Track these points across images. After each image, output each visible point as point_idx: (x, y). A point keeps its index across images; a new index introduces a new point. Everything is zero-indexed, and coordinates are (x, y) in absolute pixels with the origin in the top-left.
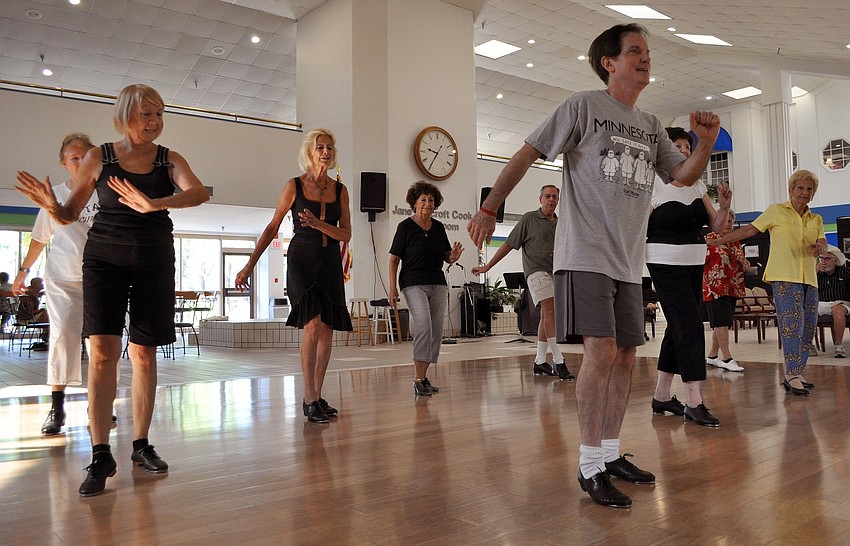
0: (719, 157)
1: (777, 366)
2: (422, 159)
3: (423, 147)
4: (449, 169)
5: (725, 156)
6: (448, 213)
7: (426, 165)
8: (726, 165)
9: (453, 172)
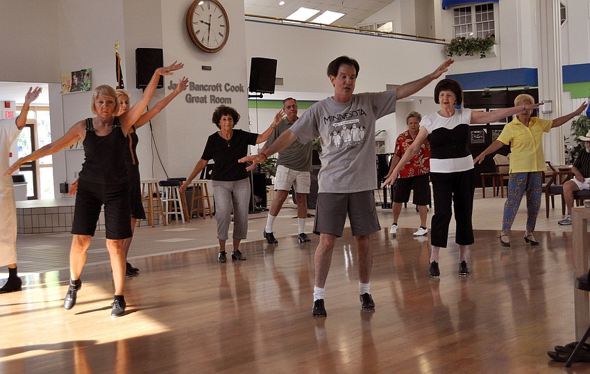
0: (484, 8)
1: (545, 234)
2: (195, 31)
3: (195, 18)
4: (221, 40)
5: (491, 7)
6: (220, 86)
7: (199, 37)
8: (492, 16)
9: (224, 43)
